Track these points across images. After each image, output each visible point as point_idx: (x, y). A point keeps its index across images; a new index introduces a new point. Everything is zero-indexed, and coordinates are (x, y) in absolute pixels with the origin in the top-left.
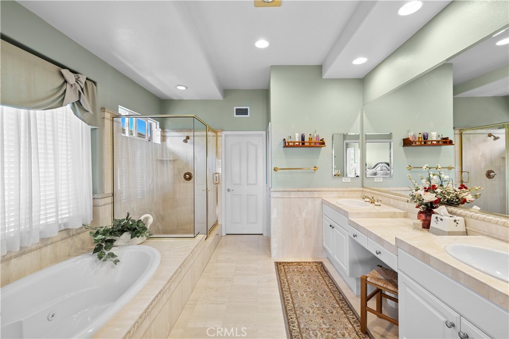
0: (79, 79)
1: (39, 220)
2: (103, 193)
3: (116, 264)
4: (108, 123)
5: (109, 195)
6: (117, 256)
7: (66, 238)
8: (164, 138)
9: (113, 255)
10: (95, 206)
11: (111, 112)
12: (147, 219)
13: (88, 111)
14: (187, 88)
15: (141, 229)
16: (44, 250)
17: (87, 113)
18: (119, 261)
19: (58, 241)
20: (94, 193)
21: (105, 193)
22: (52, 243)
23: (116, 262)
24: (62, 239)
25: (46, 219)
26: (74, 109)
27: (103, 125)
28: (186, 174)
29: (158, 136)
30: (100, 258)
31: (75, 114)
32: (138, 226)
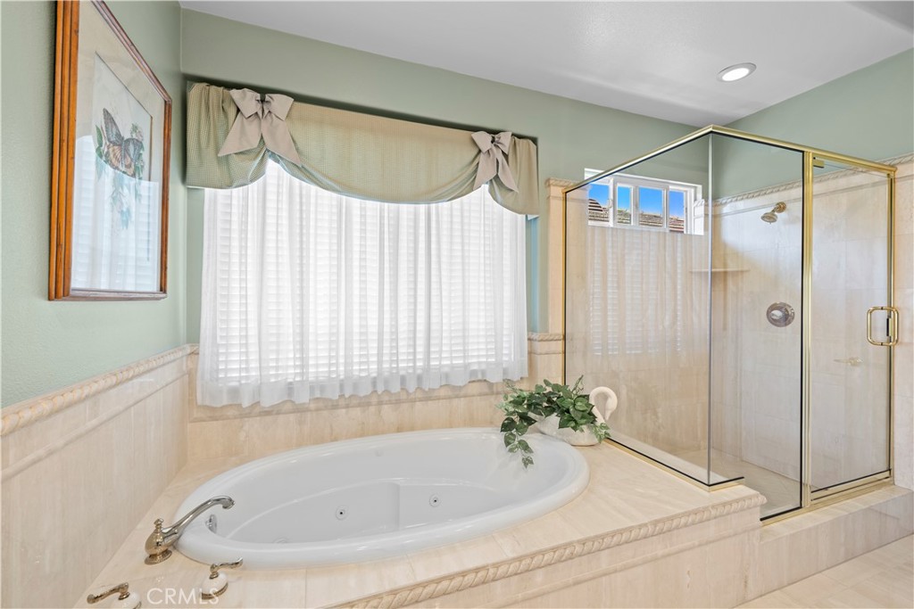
0: (500, 141)
1: (441, 359)
2: (547, 331)
3: (526, 465)
4: (556, 206)
5: (557, 338)
6: (531, 452)
7: (486, 394)
8: (715, 221)
9: (526, 447)
10: (530, 353)
11: (561, 184)
12: (605, 397)
13: (512, 190)
14: (752, 67)
15: (580, 415)
16: (455, 401)
17: (511, 193)
18: (532, 462)
19: (474, 396)
20: (531, 329)
21: (550, 332)
22: (465, 396)
23: (527, 462)
24: (480, 395)
25: (451, 358)
26: (492, 192)
27: (548, 211)
28: (774, 307)
29: (698, 217)
30: (507, 443)
31: (495, 199)
32: (574, 405)
